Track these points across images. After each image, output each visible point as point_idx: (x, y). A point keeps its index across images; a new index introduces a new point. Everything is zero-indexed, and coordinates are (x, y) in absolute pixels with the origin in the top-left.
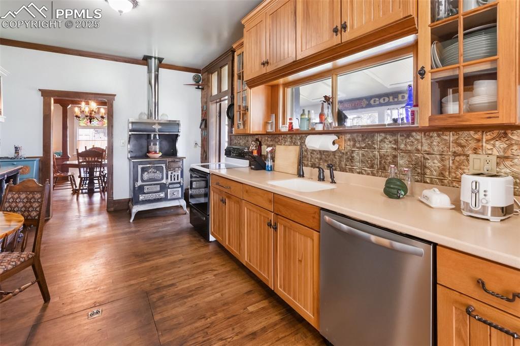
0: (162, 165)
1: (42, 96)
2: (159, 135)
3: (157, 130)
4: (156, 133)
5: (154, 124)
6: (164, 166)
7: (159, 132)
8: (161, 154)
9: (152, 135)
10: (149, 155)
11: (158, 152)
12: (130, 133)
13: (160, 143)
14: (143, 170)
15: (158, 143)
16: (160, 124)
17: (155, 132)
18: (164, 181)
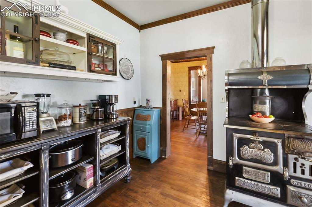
0: (276, 141)
1: (161, 60)
2: (269, 89)
3: (265, 83)
4: (265, 87)
5: (261, 73)
6: (279, 142)
7: (269, 85)
8: (272, 118)
9: (259, 90)
10: (254, 117)
11: (268, 114)
12: (227, 88)
13: (272, 101)
14: (242, 142)
15: (267, 101)
16: (270, 72)
17: (262, 85)
18: (279, 168)
